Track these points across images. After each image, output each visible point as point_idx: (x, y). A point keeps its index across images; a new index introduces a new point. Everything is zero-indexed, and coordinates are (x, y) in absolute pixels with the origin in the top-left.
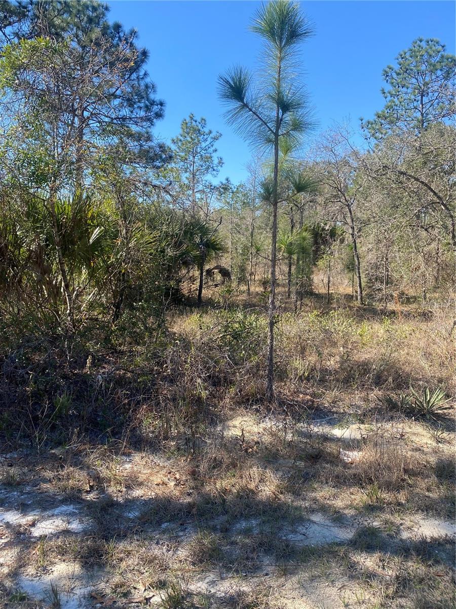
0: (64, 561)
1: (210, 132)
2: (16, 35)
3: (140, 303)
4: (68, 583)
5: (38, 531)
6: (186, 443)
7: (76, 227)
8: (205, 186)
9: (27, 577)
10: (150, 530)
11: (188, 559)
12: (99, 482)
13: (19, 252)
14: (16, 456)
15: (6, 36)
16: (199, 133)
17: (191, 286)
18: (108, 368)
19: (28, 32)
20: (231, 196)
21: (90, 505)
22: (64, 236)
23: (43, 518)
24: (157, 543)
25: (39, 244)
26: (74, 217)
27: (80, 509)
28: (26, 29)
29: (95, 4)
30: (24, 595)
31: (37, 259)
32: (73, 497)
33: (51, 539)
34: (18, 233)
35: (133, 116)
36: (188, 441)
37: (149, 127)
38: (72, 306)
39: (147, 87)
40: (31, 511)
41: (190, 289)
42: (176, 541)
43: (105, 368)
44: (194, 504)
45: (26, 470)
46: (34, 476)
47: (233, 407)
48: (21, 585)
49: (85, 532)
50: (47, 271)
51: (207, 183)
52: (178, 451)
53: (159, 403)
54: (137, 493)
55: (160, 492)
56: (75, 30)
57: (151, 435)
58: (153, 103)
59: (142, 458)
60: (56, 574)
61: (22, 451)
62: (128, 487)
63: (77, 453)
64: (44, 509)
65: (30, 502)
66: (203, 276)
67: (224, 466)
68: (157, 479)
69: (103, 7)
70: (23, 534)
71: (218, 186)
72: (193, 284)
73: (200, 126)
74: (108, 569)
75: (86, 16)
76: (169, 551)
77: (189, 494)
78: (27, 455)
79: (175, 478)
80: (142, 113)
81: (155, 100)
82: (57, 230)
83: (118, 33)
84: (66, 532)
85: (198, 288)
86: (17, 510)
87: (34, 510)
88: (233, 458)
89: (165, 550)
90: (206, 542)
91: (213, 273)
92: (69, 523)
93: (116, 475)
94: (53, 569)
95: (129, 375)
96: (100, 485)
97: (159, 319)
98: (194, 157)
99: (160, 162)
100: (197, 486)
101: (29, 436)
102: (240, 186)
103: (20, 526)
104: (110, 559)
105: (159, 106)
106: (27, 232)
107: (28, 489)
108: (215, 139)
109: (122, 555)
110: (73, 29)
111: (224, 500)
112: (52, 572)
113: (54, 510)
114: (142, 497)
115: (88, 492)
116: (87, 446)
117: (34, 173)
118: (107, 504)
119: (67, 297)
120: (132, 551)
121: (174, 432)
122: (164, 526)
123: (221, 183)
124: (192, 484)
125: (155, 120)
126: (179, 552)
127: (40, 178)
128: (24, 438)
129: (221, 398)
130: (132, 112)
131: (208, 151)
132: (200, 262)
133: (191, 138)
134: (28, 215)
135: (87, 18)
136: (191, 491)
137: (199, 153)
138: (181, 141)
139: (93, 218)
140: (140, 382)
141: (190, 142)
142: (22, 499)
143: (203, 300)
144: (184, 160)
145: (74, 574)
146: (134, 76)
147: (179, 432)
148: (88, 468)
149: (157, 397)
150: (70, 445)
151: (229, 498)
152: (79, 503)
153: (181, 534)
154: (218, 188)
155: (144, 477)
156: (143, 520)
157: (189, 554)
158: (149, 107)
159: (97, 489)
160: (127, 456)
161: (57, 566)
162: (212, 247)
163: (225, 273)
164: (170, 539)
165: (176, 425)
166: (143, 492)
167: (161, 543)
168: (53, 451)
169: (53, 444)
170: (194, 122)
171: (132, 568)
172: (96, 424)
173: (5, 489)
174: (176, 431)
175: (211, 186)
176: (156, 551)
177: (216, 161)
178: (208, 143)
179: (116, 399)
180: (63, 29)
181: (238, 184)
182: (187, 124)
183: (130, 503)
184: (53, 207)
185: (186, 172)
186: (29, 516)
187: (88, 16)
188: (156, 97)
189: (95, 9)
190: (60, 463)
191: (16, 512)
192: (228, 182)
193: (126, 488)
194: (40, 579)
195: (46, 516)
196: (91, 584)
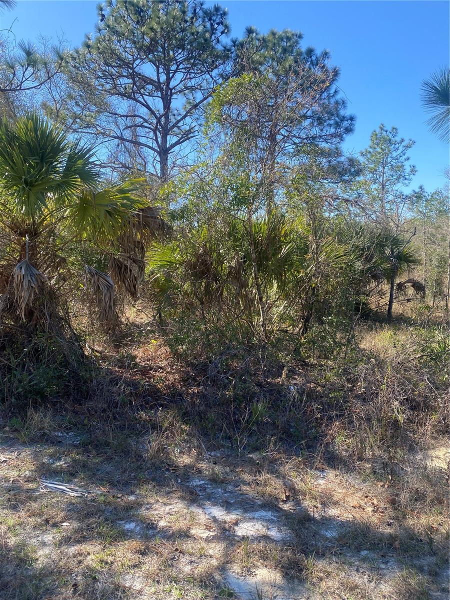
0: (266, 566)
1: (403, 140)
2: (221, 76)
3: (330, 318)
4: (270, 590)
5: (240, 531)
6: (384, 467)
7: (270, 244)
8: (395, 196)
9: (234, 574)
10: (349, 555)
11: (392, 596)
12: (294, 494)
13: (222, 268)
14: (219, 455)
15: (213, 78)
16: (390, 142)
17: (379, 300)
18: (299, 380)
19: (231, 72)
20: (424, 205)
21: (287, 515)
22: (260, 253)
23: (245, 520)
24: (357, 571)
25: (238, 261)
26: (269, 235)
27: (278, 517)
28: (230, 69)
29: (289, 35)
30: (232, 591)
31: (237, 274)
32: (271, 504)
33: (253, 541)
34: (221, 251)
35: (323, 134)
36: (385, 465)
37: (339, 143)
38: (265, 317)
39: (337, 103)
40: (234, 510)
41: (379, 304)
42: (378, 574)
43: (296, 379)
44: (397, 536)
45: (228, 469)
46: (235, 477)
47: (435, 435)
48: (229, 580)
49: (284, 542)
50: (244, 285)
51: (398, 193)
52: (375, 474)
53: (352, 422)
54: (333, 512)
55: (358, 516)
56: (271, 62)
57: (344, 453)
58: (343, 119)
59: (336, 476)
60: (259, 578)
61: (224, 451)
62: (324, 504)
63: (273, 461)
64: (246, 511)
65: (232, 501)
66: (393, 290)
67: (428, 500)
68: (353, 500)
69: (296, 36)
70: (227, 530)
71: (409, 195)
72: (382, 298)
73: (390, 136)
74: (308, 585)
75: (281, 47)
76: (371, 582)
77: (389, 525)
78: (228, 456)
79: (373, 503)
80: (332, 130)
81: (345, 115)
82: (253, 248)
83: (311, 57)
84: (266, 538)
85: (388, 303)
86: (222, 506)
87: (236, 510)
88: (438, 493)
89: (366, 580)
90: (412, 582)
91: (405, 287)
92: (268, 529)
93: (311, 490)
94: (257, 572)
95: (319, 388)
96: (296, 497)
97: (348, 334)
98: (384, 168)
99: (348, 177)
100: (398, 517)
101: (230, 438)
102: (435, 193)
103: (225, 522)
104: (310, 575)
105: (349, 121)
106: (229, 250)
107: (230, 488)
108: (408, 147)
109: (322, 575)
110: (269, 62)
111: (431, 539)
112: (256, 575)
113: (254, 513)
114: (338, 517)
115: (285, 502)
116: (282, 456)
117: (236, 197)
118: (304, 518)
119: (261, 310)
120: (331, 572)
121: (368, 454)
122: (364, 553)
123: (414, 191)
124: (392, 514)
125: (344, 135)
126: (382, 586)
127: (241, 201)
128: (226, 439)
129: (421, 424)
130: (322, 130)
131: (399, 161)
132: (390, 275)
133: (382, 148)
134: (230, 235)
135: (282, 49)
136: (391, 521)
137: (390, 163)
138: (370, 152)
139: (286, 235)
140: (332, 398)
141: (380, 153)
142: (225, 497)
143: (394, 315)
144: (373, 171)
145: (276, 582)
146: (325, 95)
147: (373, 454)
148: (284, 477)
149: (349, 415)
150: (267, 452)
151: (436, 538)
152: (277, 511)
153: (383, 566)
154: (410, 198)
155: (340, 496)
156: (341, 543)
157: (394, 591)
158: (340, 123)
159: (293, 500)
160: (320, 471)
161: (260, 570)
162: (405, 259)
163: (419, 287)
164: (372, 569)
165: (371, 447)
166: (339, 512)
167: (361, 571)
168: (251, 456)
169: (250, 448)
170: (384, 133)
171: (332, 591)
172: (290, 435)
173: (211, 484)
174: (371, 453)
175: (403, 195)
176: (357, 579)
177: (408, 169)
178: (399, 152)
179: (309, 412)
180: (261, 64)
181: (433, 191)
182: (376, 135)
183: (327, 521)
184: (251, 227)
185: (375, 183)
186: (233, 515)
187: (283, 47)
188: (346, 112)
189: (289, 39)
190: (257, 468)
191: (221, 508)
192: (421, 190)
193: (321, 504)
194: (245, 579)
195: (248, 518)
196: (292, 596)
